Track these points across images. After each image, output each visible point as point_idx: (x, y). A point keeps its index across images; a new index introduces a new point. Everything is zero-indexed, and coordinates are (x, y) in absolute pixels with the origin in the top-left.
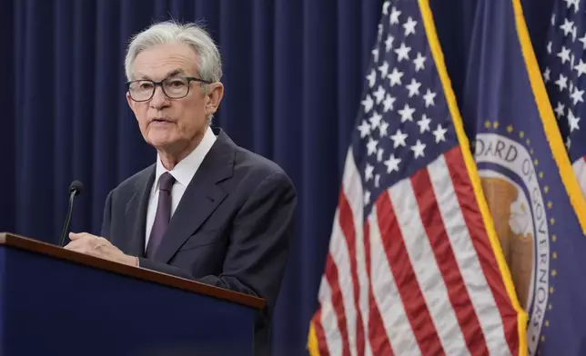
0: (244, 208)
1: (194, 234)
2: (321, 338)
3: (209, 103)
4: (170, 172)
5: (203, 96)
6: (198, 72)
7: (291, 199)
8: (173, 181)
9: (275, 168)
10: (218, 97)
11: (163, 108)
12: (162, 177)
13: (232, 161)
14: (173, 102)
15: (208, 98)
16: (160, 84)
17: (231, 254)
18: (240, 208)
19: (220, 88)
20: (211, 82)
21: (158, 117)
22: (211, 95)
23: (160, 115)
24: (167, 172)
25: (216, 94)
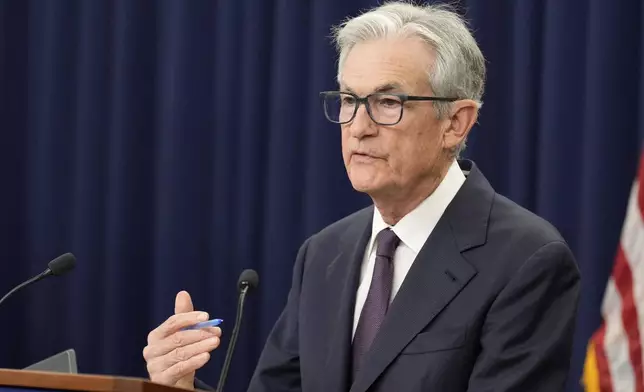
0: (499, 298)
1: (421, 332)
2: (604, 372)
3: (448, 131)
4: (393, 229)
5: (438, 120)
6: (429, 85)
7: (572, 284)
8: (396, 242)
9: (550, 234)
10: (467, 122)
11: (364, 137)
12: (380, 234)
13: (486, 218)
14: (384, 131)
15: (447, 123)
16: (365, 101)
17: (481, 366)
18: (495, 297)
19: (471, 108)
20: (456, 99)
21: (360, 151)
22: (455, 118)
23: (362, 147)
24: (388, 229)
25: (463, 116)
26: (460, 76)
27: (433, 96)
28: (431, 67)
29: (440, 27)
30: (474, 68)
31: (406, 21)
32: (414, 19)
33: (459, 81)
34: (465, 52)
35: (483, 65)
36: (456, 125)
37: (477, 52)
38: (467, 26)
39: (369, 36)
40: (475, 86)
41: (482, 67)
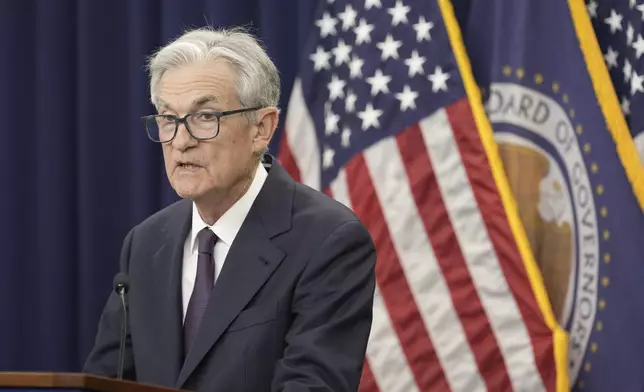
3: (256, 137)
4: (212, 228)
5: (248, 128)
6: (238, 97)
8: (215, 239)
10: (271, 126)
12: (200, 234)
13: (290, 209)
14: (203, 145)
15: (255, 130)
16: (183, 121)
19: (273, 114)
20: (260, 107)
21: (184, 161)
22: (261, 124)
23: (185, 158)
24: (207, 228)
25: (268, 121)
26: (263, 87)
27: (243, 108)
28: (239, 83)
29: (239, 47)
30: (272, 80)
31: (210, 46)
32: (216, 44)
33: (262, 93)
34: (265, 68)
35: (278, 76)
36: (262, 131)
37: (272, 66)
38: (260, 44)
39: (181, 62)
40: (274, 94)
41: (277, 78)
